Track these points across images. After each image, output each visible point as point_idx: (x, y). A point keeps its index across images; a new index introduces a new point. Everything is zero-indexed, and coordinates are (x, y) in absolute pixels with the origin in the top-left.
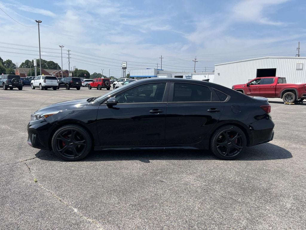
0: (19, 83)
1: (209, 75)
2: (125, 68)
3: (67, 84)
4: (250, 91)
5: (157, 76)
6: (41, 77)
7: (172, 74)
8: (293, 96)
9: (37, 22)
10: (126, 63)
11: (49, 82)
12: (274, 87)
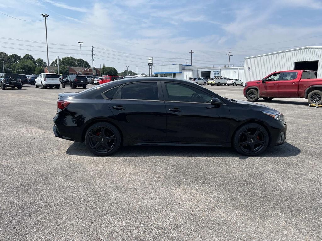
0: (17, 82)
1: (240, 70)
2: (151, 65)
3: (72, 82)
4: (267, 90)
5: (183, 72)
6: (43, 75)
7: (198, 70)
8: (321, 96)
9: (43, 16)
10: (153, 59)
11: (50, 81)
12: (297, 84)
